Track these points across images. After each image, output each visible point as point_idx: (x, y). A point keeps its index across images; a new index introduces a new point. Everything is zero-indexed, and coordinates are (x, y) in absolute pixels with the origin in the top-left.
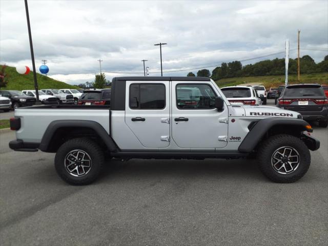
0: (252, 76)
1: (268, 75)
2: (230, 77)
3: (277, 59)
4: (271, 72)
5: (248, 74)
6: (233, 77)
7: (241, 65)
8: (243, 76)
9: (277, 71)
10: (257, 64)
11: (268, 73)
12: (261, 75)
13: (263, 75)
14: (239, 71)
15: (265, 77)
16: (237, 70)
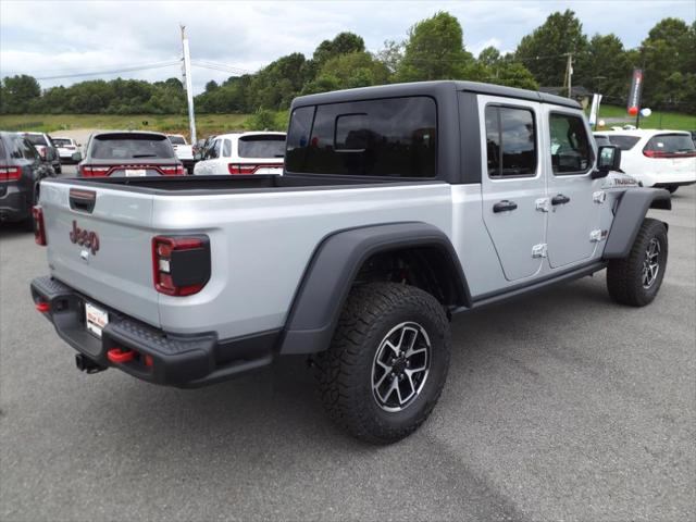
0: (69, 114)
1: (105, 114)
2: (15, 113)
3: (119, 79)
4: (110, 107)
5: (59, 110)
6: (21, 113)
7: (38, 87)
8: (46, 113)
9: (123, 107)
10: (76, 87)
11: (103, 109)
12: (88, 113)
13: (94, 113)
14: (35, 100)
15: (98, 118)
16: (29, 97)
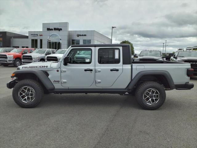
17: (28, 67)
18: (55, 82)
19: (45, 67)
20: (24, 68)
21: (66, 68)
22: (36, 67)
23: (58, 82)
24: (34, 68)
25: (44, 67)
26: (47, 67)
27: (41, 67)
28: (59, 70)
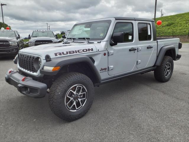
17: (65, 53)
18: (102, 71)
19: (91, 51)
20: (58, 56)
21: (114, 50)
22: (78, 51)
23: (105, 71)
24: (75, 54)
25: (89, 50)
26: (92, 50)
27: (85, 50)
28: (106, 52)
